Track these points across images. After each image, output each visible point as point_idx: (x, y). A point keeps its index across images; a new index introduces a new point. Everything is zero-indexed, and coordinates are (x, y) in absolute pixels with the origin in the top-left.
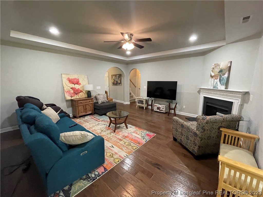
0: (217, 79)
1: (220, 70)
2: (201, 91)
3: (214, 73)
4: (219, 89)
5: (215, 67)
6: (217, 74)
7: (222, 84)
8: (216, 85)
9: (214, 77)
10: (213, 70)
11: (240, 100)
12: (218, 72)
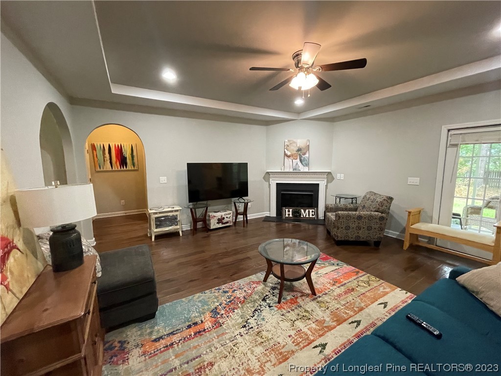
0: (296, 159)
1: (297, 148)
2: (271, 176)
3: (290, 151)
4: (302, 171)
6: (295, 154)
7: (305, 165)
8: (297, 167)
9: (291, 156)
10: (288, 148)
11: (326, 180)
12: (296, 151)
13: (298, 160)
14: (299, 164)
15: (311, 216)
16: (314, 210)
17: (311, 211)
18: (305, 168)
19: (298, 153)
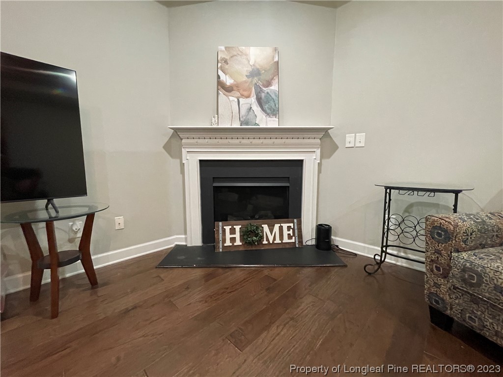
0: (248, 97)
1: (250, 69)
2: (184, 140)
3: (231, 77)
5: (232, 57)
6: (246, 82)
7: (268, 111)
8: (251, 116)
9: (235, 88)
10: (227, 67)
11: (318, 151)
12: (246, 76)
13: (253, 100)
14: (256, 108)
15: (286, 240)
16: (292, 225)
17: (285, 226)
18: (269, 119)
19: (252, 81)
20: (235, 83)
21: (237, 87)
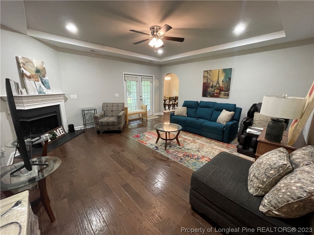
0: (38, 81)
1: (36, 69)
3: (29, 72)
4: (47, 93)
5: (26, 62)
7: (47, 87)
8: (41, 90)
9: (32, 77)
10: (25, 66)
11: (63, 101)
12: (35, 72)
13: (40, 82)
14: (42, 86)
15: (62, 134)
18: (48, 90)
19: (38, 75)
20: (31, 75)
21: (32, 76)
